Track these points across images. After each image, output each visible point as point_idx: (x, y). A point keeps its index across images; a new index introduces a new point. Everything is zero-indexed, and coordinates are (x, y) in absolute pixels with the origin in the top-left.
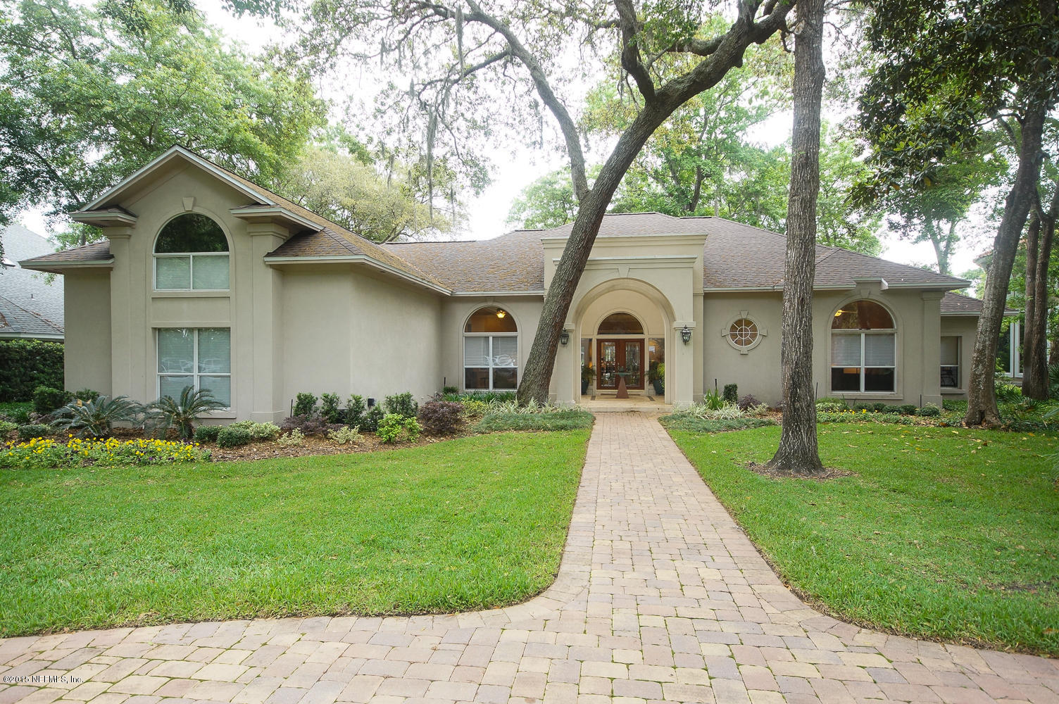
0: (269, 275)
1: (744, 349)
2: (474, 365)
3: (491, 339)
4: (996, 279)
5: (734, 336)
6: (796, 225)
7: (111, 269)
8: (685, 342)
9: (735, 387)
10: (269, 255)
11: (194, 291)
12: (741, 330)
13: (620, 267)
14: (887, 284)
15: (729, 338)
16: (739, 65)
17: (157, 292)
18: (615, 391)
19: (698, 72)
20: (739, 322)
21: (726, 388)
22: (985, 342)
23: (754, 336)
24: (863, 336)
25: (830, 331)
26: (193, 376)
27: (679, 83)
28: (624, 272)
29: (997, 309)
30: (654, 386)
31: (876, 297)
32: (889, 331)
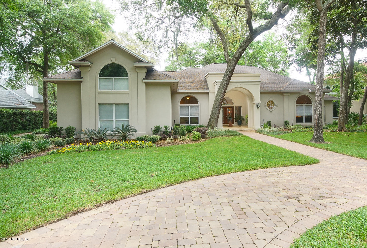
0: (144, 85)
1: (271, 110)
2: (183, 116)
3: (189, 107)
4: (345, 91)
5: (268, 106)
6: (319, 79)
7: (81, 82)
8: (258, 108)
9: (270, 122)
10: (144, 79)
11: (115, 90)
12: (270, 104)
13: (238, 84)
14: (311, 91)
15: (266, 106)
16: (277, 24)
17: (100, 90)
18: (228, 124)
19: (266, 25)
20: (269, 102)
21: (267, 122)
22: (342, 108)
23: (273, 106)
24: (304, 106)
25: (295, 104)
26: (113, 120)
27: (260, 28)
28: (239, 85)
29: (345, 99)
30: (238, 122)
31: (308, 94)
32: (311, 104)
